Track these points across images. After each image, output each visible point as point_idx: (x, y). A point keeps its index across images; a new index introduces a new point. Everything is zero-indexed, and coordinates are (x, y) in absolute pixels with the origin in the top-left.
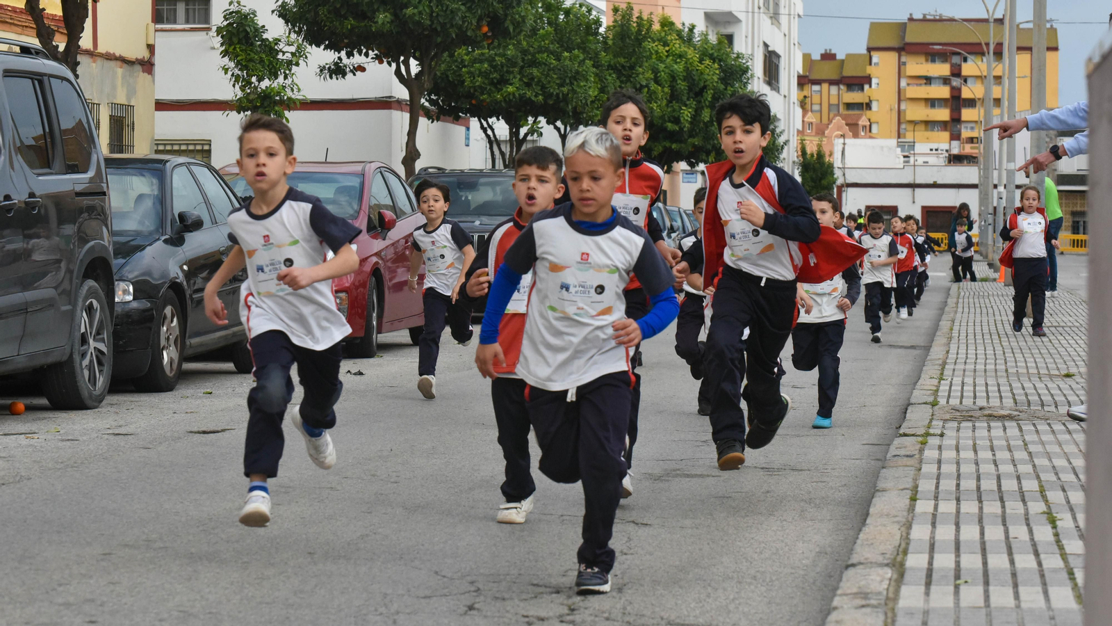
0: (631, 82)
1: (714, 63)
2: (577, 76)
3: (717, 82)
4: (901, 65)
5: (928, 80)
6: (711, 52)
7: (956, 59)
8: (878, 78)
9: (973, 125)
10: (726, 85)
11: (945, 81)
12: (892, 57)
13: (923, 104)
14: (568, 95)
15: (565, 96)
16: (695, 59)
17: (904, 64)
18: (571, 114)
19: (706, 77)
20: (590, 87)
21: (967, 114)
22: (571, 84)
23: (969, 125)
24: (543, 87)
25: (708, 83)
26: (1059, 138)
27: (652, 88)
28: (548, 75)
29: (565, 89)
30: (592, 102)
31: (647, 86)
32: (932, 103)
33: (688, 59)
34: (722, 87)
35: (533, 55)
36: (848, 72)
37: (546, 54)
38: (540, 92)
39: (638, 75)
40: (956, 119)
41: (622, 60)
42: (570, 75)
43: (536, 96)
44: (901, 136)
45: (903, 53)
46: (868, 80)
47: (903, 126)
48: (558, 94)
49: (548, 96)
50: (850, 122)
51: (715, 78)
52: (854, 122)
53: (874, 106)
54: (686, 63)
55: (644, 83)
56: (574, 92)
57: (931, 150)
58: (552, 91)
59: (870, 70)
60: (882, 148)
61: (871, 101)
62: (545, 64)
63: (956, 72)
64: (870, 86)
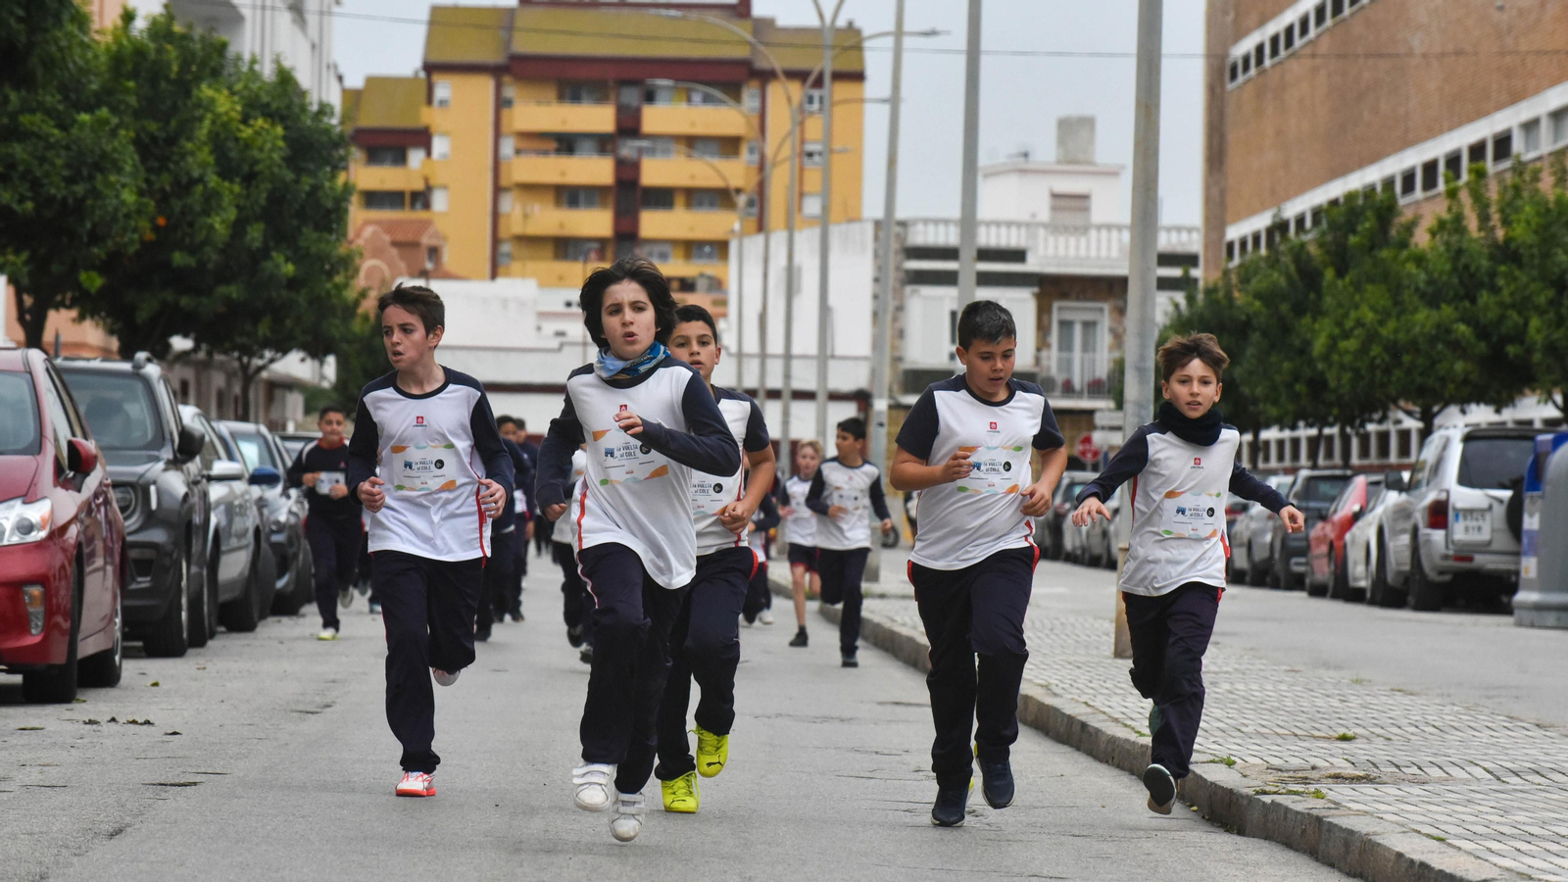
0: (168, 170)
1: (273, 124)
2: (104, 163)
3: (280, 166)
4: (501, 104)
5: (566, 143)
6: (265, 99)
7: (631, 96)
8: (445, 134)
9: (666, 248)
10: (299, 171)
11: (603, 143)
12: (483, 88)
13: (550, 197)
14: (83, 200)
15: (80, 202)
16: (233, 114)
17: (509, 103)
18: (85, 239)
19: (256, 153)
20: (124, 186)
21: (653, 223)
22: (91, 178)
23: (656, 249)
24: (36, 184)
25: (259, 168)
26: (909, 289)
27: (211, 185)
28: (42, 160)
29: (80, 189)
30: (127, 216)
31: (201, 180)
32: (570, 196)
33: (218, 116)
34: (289, 176)
35: (13, 116)
36: (371, 118)
37: (38, 117)
38: (29, 194)
39: (183, 156)
40: (626, 235)
41: (153, 126)
42: (90, 160)
43: (21, 200)
44: (501, 270)
45: (507, 79)
46: (422, 138)
47: (505, 248)
48: (64, 199)
49: (44, 202)
50: (400, 237)
51: (276, 156)
52: (409, 237)
53: (439, 201)
54: (213, 122)
55: (196, 173)
56: (95, 193)
57: (569, 304)
58: (53, 191)
59: (428, 116)
60: (505, 302)
61: (429, 189)
62: (38, 136)
63: (629, 127)
64: (429, 153)
